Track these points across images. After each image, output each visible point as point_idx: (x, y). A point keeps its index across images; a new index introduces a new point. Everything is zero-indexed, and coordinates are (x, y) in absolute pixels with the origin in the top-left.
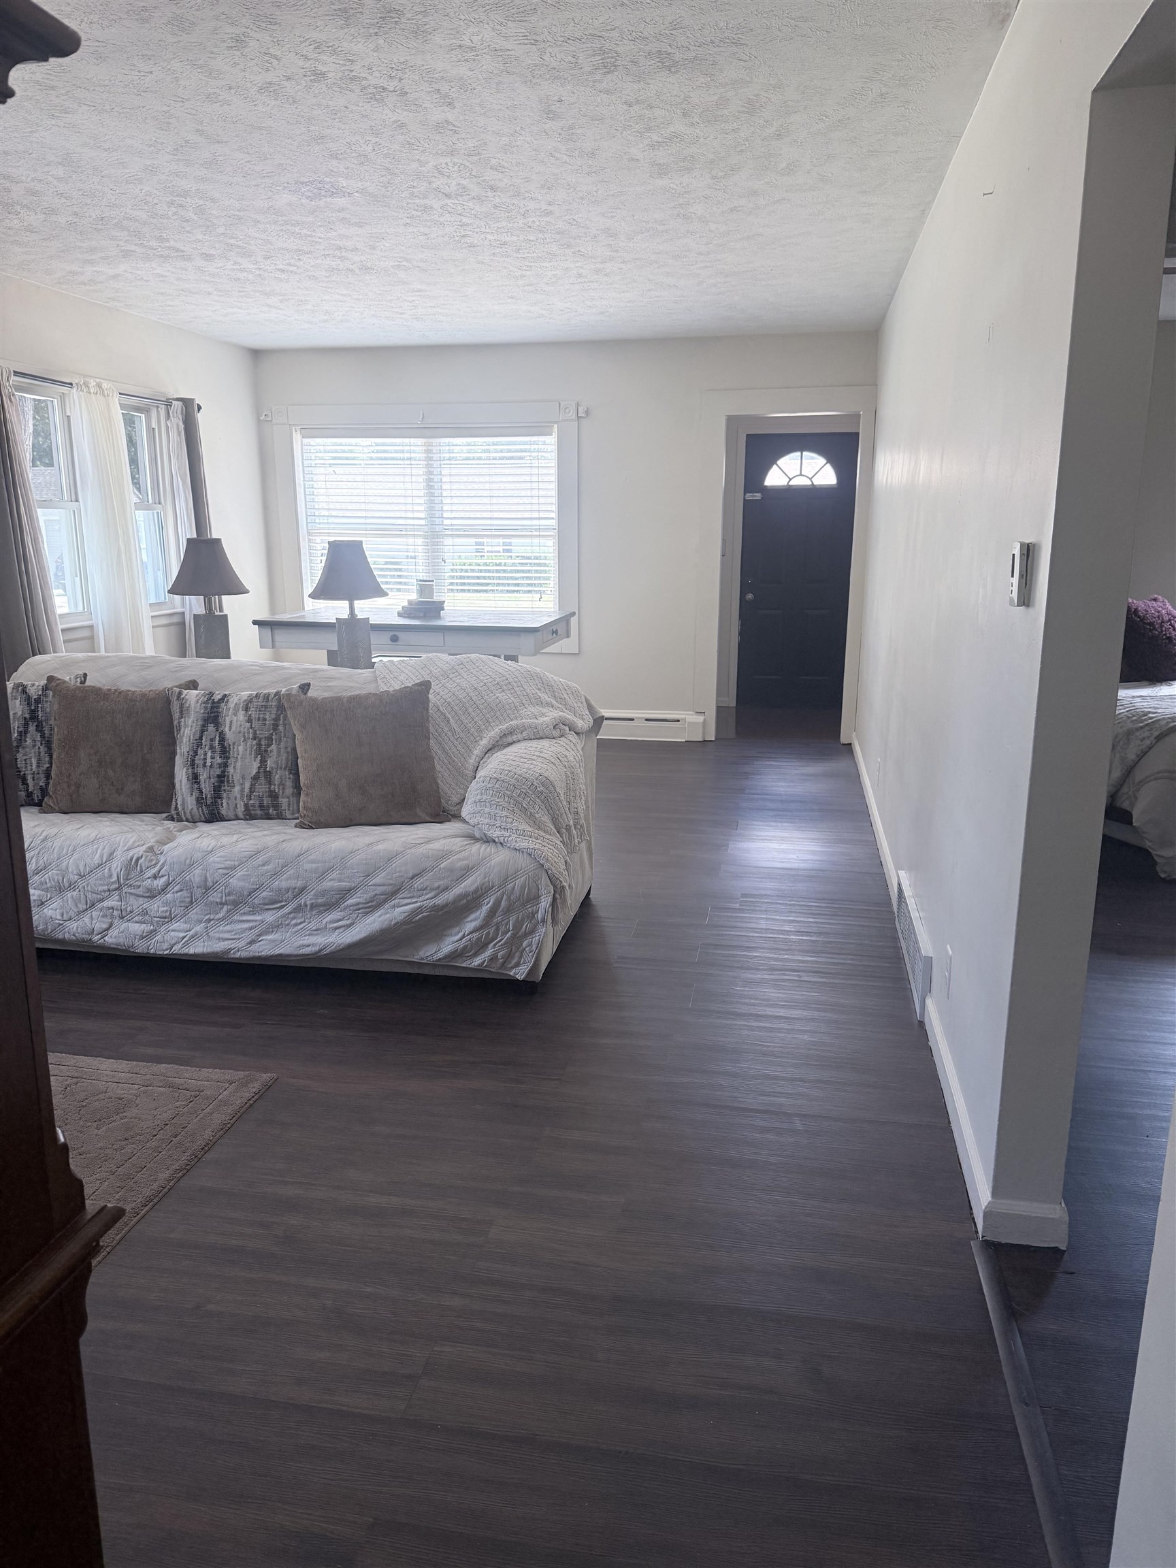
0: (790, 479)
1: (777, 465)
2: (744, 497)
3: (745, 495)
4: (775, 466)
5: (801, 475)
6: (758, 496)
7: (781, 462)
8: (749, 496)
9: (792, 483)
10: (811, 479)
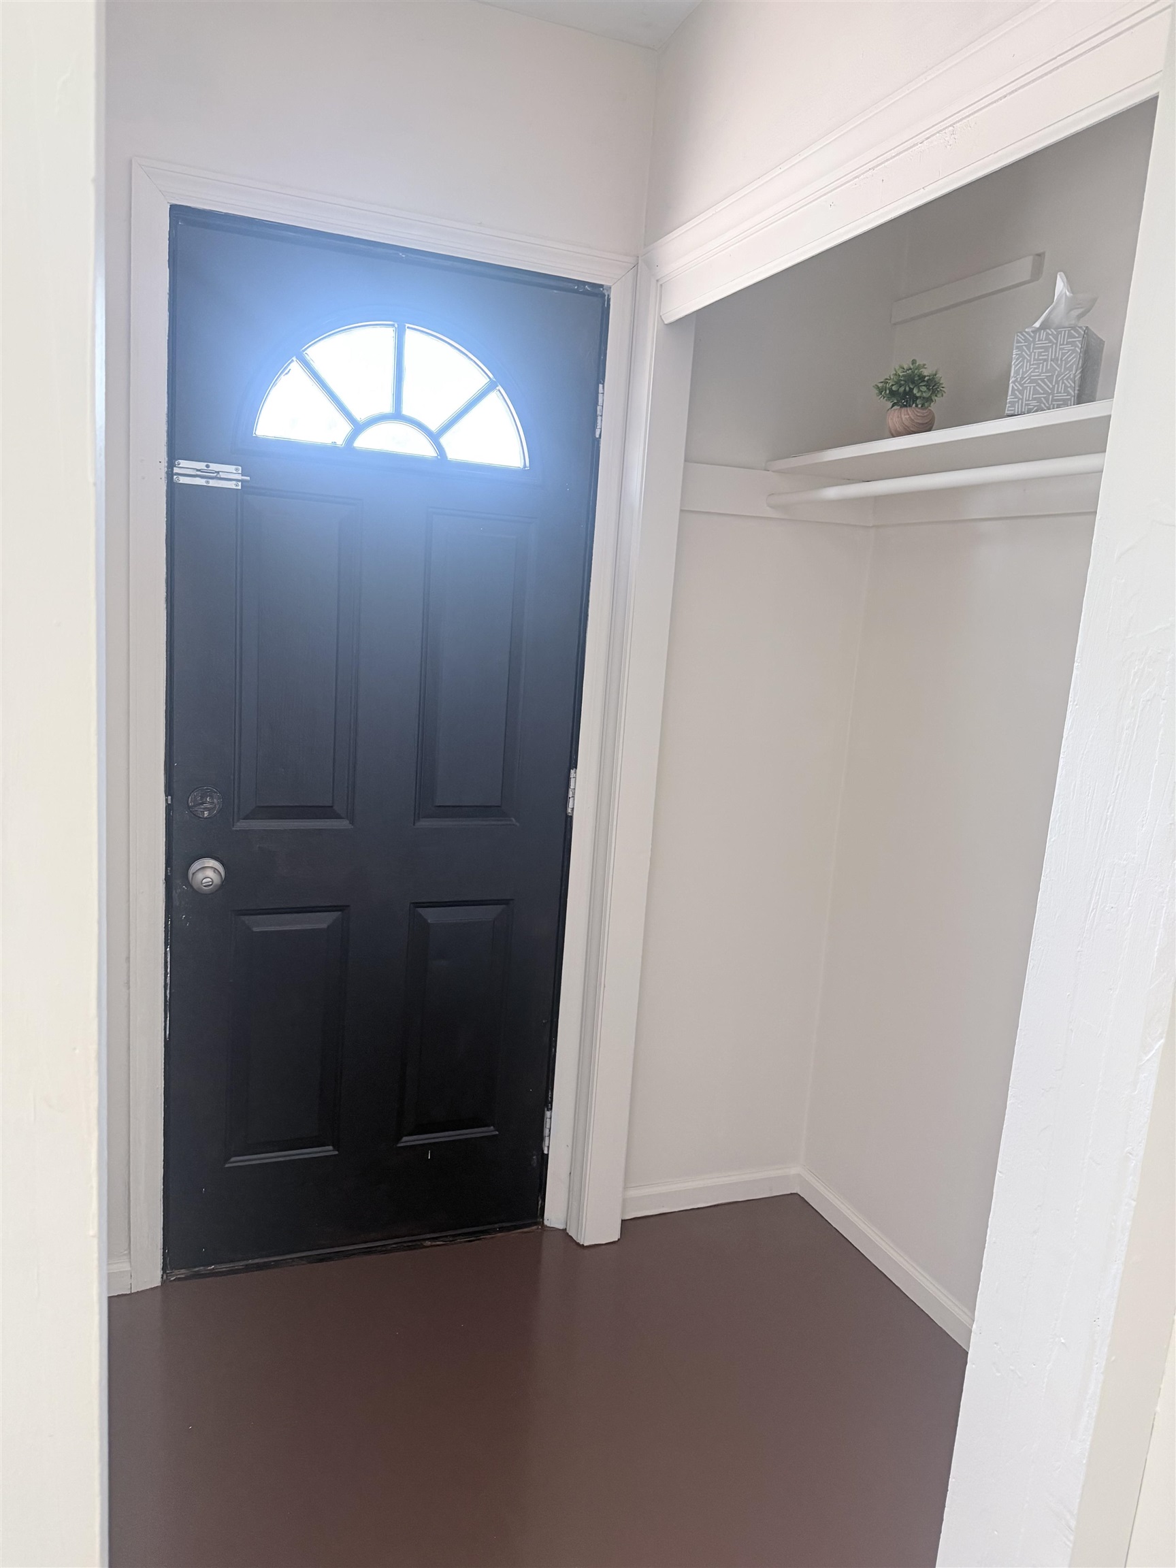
0: (358, 428)
1: (307, 365)
2: (170, 475)
3: (171, 465)
4: (295, 367)
5: (397, 415)
6: (229, 476)
7: (322, 352)
8: (189, 471)
9: (363, 442)
10: (434, 437)
